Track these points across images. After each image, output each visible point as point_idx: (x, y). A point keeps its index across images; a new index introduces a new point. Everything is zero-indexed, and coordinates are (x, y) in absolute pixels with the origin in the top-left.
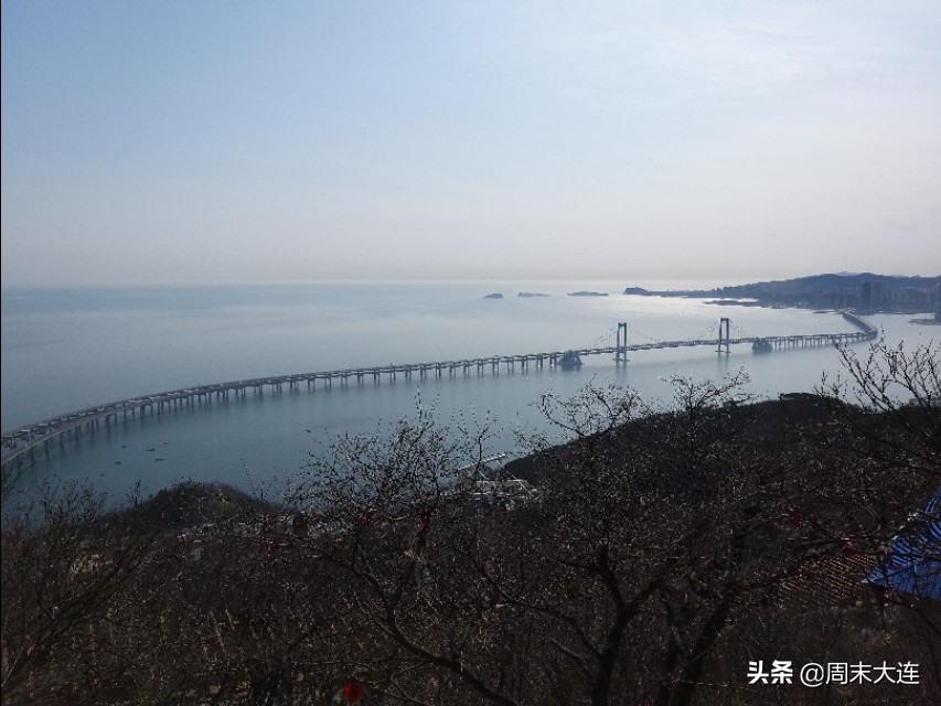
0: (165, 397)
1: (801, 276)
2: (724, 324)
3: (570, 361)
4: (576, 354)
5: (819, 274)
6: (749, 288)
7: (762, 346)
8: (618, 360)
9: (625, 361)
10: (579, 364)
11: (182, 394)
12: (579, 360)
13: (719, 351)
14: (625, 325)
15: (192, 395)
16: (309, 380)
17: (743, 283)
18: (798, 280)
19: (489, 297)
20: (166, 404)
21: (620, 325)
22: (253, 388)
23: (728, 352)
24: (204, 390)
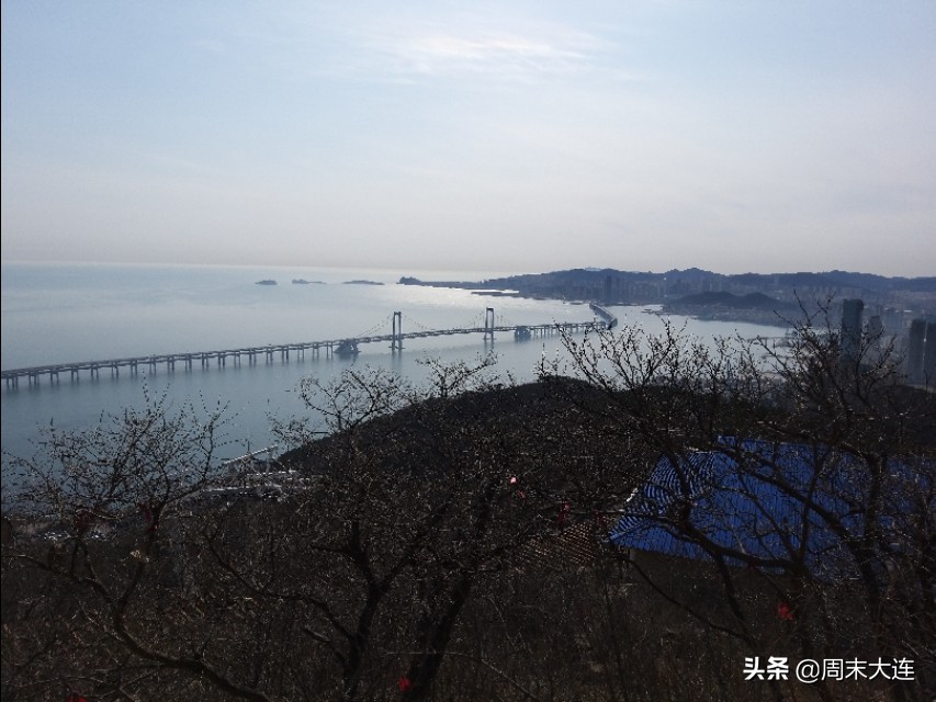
1: (556, 270)
3: (347, 349)
4: (354, 342)
5: (568, 269)
6: (511, 280)
7: (522, 334)
8: (393, 347)
9: (400, 348)
10: (356, 352)
12: (356, 349)
13: (485, 339)
14: (399, 314)
16: (73, 371)
17: (505, 276)
18: (553, 274)
21: (395, 314)
23: (492, 339)
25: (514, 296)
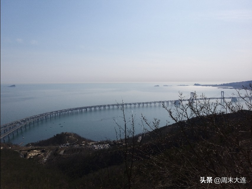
0: (61, 111)
2: (223, 93)
6: (230, 84)
11: (66, 111)
13: (221, 101)
15: (73, 110)
19: (156, 86)
20: (61, 113)
21: (191, 93)
22: (89, 109)
24: (76, 109)
25: (231, 88)
